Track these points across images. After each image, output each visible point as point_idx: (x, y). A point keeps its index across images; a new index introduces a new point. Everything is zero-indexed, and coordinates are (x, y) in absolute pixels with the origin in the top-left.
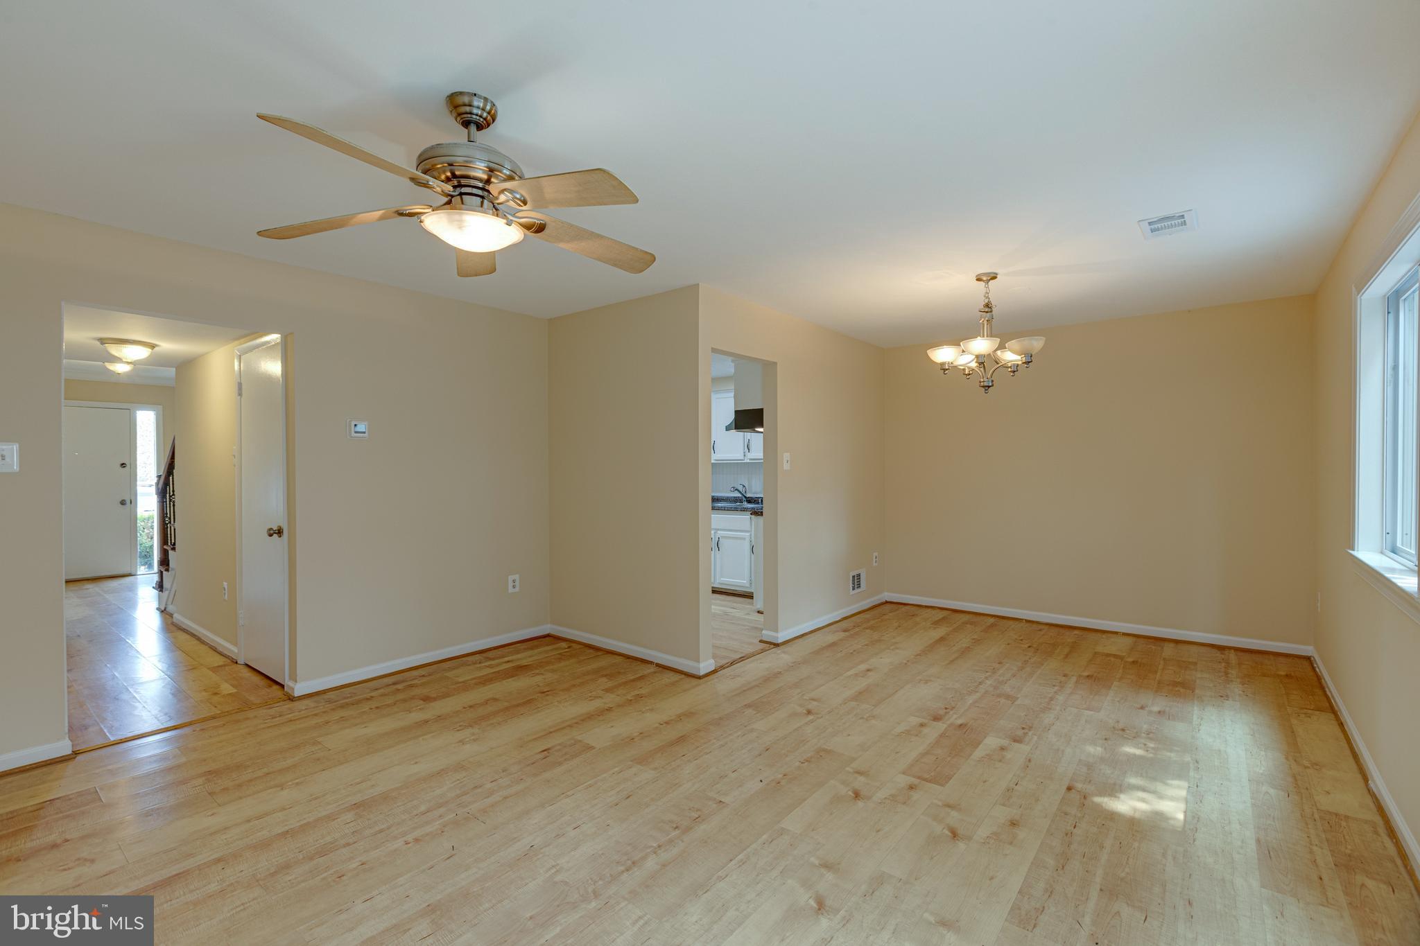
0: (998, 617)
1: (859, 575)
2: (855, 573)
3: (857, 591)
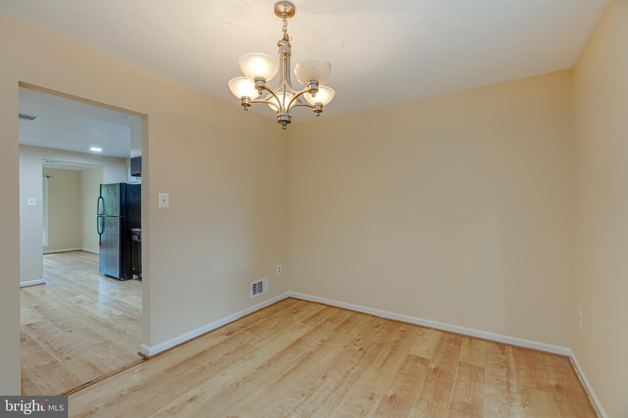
0: (354, 311)
1: (261, 283)
2: (256, 282)
3: (257, 295)
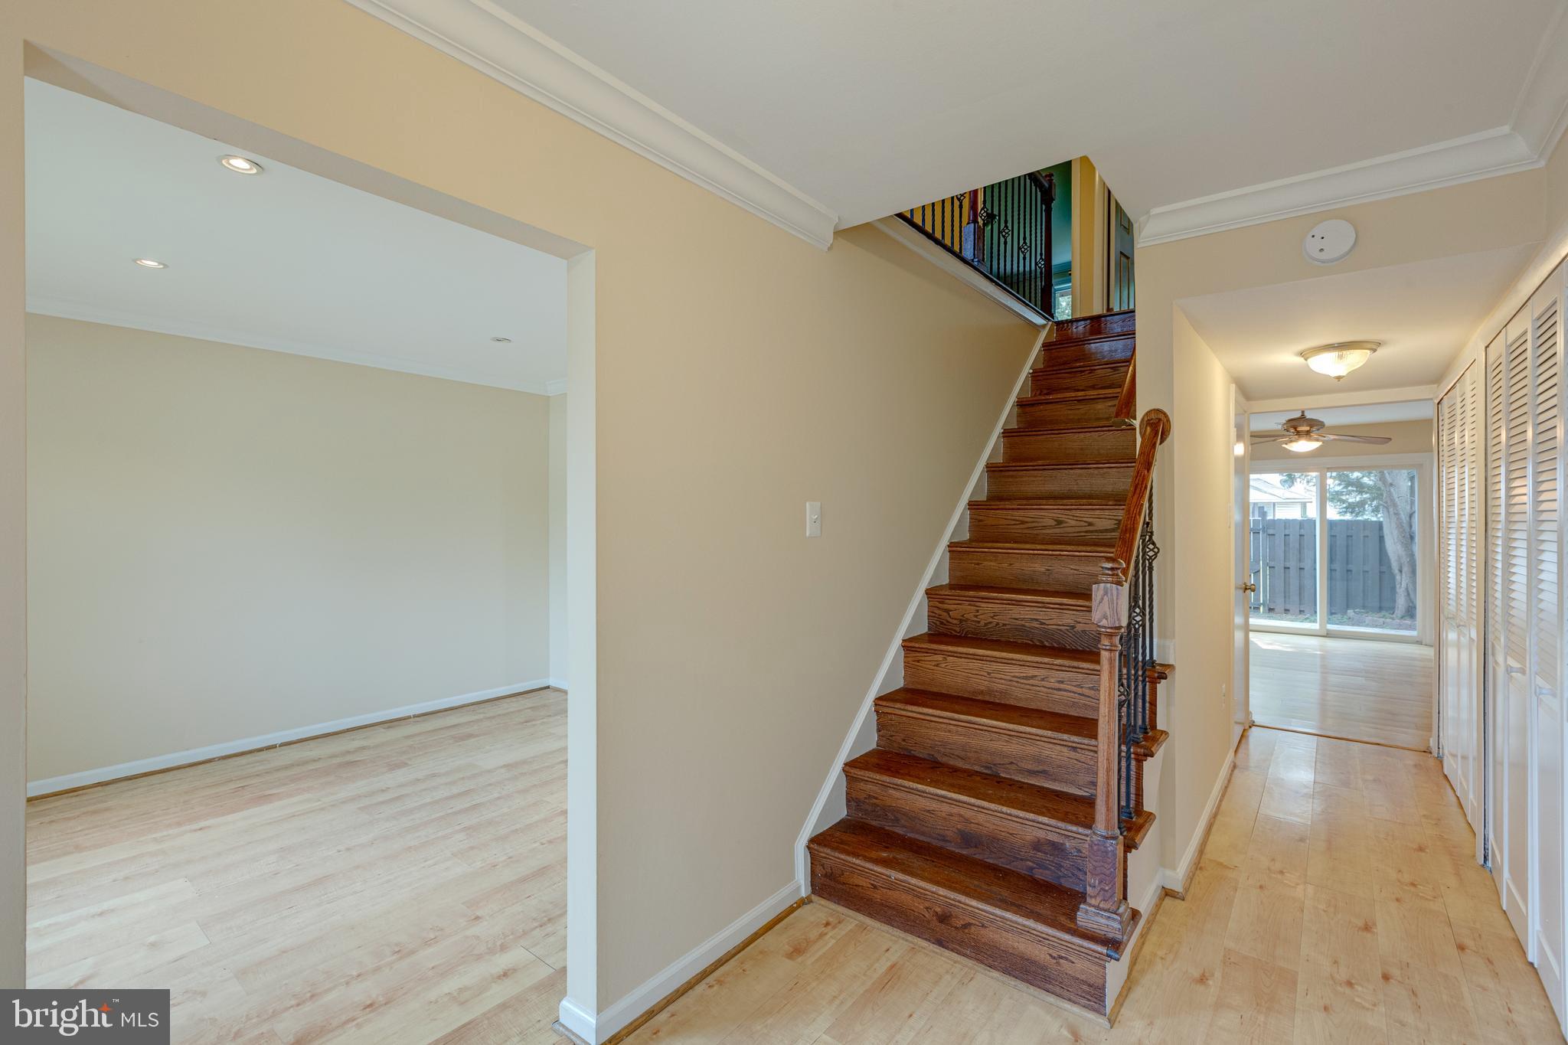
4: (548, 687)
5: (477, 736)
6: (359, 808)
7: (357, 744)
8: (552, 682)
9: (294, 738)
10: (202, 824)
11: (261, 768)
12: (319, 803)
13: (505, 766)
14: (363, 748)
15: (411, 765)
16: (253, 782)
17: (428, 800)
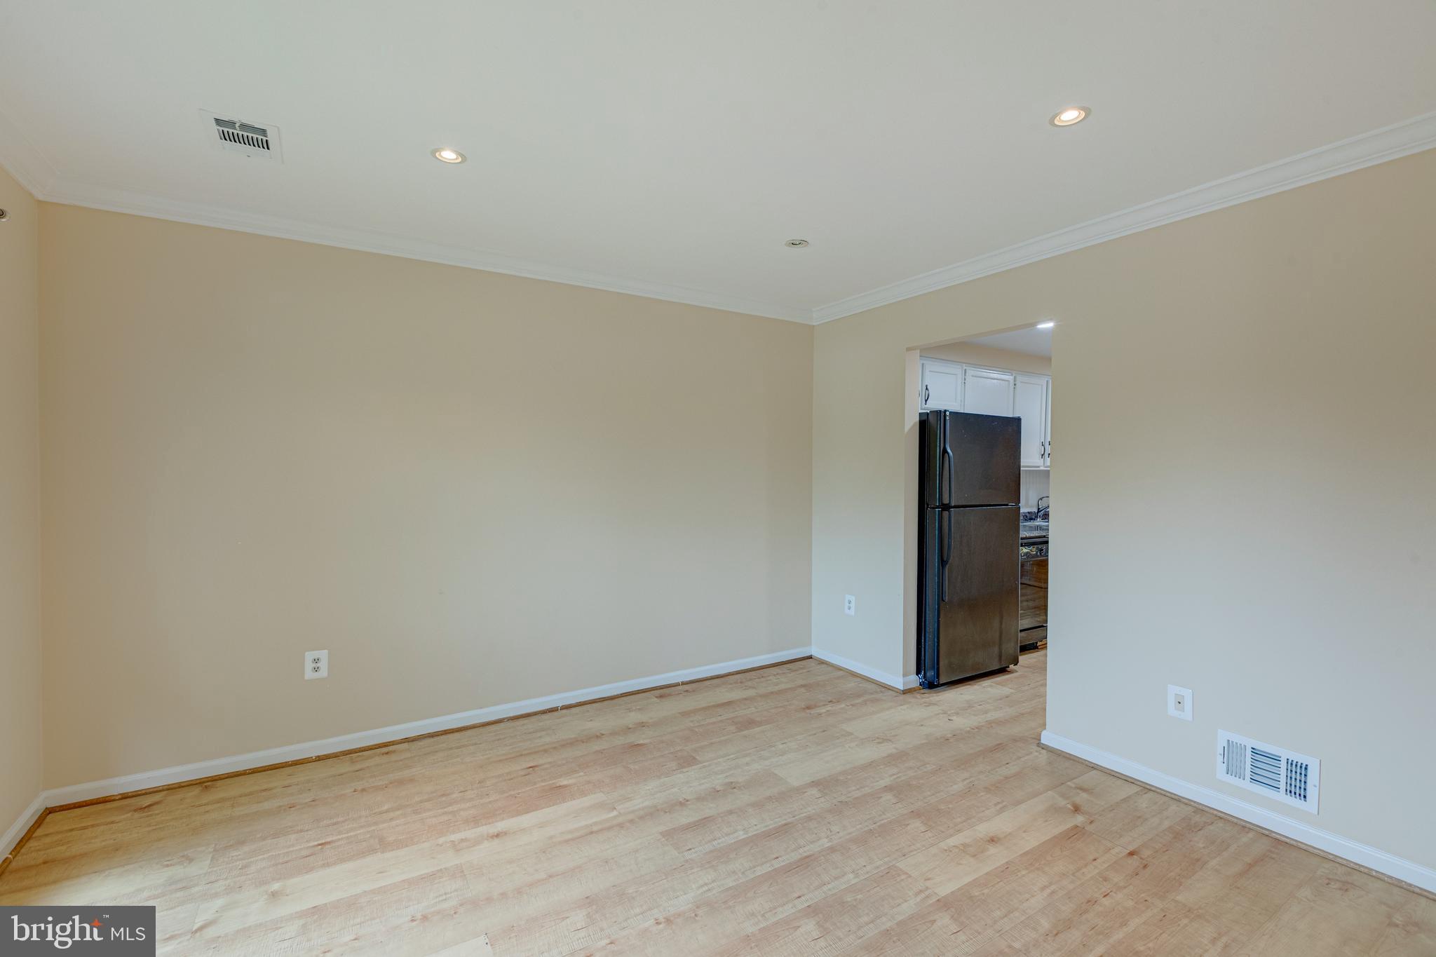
4: (810, 657)
5: (760, 724)
6: (665, 834)
7: (633, 718)
8: (815, 651)
9: (573, 702)
10: (500, 826)
11: (548, 739)
12: (615, 813)
13: (814, 784)
14: (642, 725)
15: (701, 763)
16: (541, 762)
17: (741, 835)
